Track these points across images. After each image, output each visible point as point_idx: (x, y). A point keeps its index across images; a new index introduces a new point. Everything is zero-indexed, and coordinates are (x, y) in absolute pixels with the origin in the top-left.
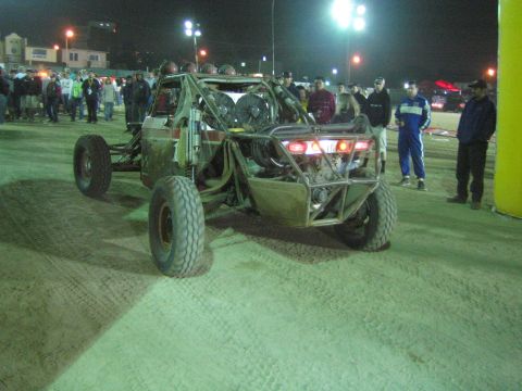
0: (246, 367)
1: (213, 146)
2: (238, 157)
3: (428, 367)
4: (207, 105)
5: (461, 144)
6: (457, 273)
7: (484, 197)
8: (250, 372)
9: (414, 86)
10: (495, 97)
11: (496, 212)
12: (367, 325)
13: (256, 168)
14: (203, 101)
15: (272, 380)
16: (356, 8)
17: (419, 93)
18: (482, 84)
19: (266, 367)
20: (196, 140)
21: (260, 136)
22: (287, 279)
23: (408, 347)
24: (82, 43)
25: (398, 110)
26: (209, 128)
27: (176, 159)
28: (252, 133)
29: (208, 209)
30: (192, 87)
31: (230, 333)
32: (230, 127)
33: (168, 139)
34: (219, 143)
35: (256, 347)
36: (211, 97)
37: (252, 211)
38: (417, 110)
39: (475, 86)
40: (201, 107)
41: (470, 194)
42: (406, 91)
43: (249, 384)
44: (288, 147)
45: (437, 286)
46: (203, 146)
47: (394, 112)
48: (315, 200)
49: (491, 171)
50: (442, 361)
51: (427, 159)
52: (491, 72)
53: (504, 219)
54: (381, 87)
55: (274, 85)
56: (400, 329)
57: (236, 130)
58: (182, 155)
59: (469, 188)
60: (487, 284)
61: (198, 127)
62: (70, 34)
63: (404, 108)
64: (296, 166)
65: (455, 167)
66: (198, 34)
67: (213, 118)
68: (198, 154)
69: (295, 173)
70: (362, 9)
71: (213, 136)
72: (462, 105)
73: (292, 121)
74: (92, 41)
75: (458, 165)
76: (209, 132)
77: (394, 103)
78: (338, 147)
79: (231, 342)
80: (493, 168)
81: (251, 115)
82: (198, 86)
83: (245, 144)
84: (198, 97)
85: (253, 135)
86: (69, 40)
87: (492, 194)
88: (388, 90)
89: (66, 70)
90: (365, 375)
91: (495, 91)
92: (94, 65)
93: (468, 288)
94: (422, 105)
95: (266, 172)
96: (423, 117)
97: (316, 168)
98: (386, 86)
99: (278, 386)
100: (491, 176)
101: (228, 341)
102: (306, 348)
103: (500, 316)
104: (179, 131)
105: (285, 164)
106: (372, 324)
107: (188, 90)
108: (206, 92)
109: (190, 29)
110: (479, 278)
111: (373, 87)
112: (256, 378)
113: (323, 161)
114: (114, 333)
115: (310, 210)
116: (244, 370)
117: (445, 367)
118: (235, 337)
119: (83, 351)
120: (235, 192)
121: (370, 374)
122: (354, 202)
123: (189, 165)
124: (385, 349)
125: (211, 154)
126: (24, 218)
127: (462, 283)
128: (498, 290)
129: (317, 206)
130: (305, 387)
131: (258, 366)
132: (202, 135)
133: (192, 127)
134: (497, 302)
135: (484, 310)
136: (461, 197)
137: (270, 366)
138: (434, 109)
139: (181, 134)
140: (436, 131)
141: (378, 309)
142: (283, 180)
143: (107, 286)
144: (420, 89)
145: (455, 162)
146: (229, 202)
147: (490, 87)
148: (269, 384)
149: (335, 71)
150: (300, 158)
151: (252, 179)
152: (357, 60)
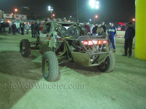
0: (66, 103)
1: (60, 42)
2: (68, 46)
3: (116, 101)
4: (59, 30)
5: (125, 40)
6: (125, 75)
7: (132, 54)
8: (67, 104)
9: (112, 24)
10: (135, 27)
11: (136, 58)
12: (100, 90)
13: (73, 49)
14: (57, 29)
15: (73, 106)
16: (96, 2)
17: (114, 26)
18: (131, 23)
19: (71, 103)
20: (55, 41)
21: (74, 39)
22: (77, 78)
23: (111, 96)
24: (20, 12)
25: (108, 31)
26: (59, 37)
27: (50, 46)
28: (72, 38)
29: (59, 61)
30: (54, 25)
31: (61, 93)
32: (66, 37)
33: (47, 40)
34: (62, 41)
35: (69, 97)
36: (60, 28)
37: (72, 61)
38: (113, 31)
39: (129, 24)
40: (57, 31)
41: (128, 54)
42: (110, 25)
43: (67, 107)
44: (83, 43)
45: (119, 79)
46: (57, 42)
47: (107, 31)
48: (91, 58)
49: (134, 47)
50: (121, 100)
51: (116, 44)
52: (134, 20)
53: (138, 60)
54: (103, 24)
55: (78, 24)
56: (109, 91)
57: (67, 38)
58: (51, 45)
59: (128, 52)
60: (133, 78)
61: (56, 37)
62: (16, 10)
63: (110, 30)
64: (86, 48)
65: (124, 46)
66: (52, 10)
67: (60, 34)
68: (56, 45)
69: (85, 50)
70: (98, 3)
71: (60, 39)
72: (126, 29)
73: (83, 35)
74: (22, 12)
75: (125, 45)
76: (59, 38)
77: (107, 28)
78: (98, 42)
79: (62, 95)
80: (134, 46)
81: (71, 33)
82: (56, 25)
83: (70, 42)
84: (56, 28)
85: (73, 39)
86: (16, 12)
87: (134, 53)
88: (105, 25)
89: (15, 20)
90: (99, 104)
91: (135, 25)
92: (23, 19)
93: (128, 80)
94: (115, 29)
95: (76, 50)
96: (115, 33)
97: (92, 49)
98: (105, 24)
99: (75, 108)
100: (134, 48)
101: (61, 95)
102: (83, 97)
103: (136, 87)
104: (50, 38)
105: (82, 48)
106: (101, 90)
107: (53, 26)
108: (58, 26)
109: (50, 8)
110: (131, 77)
111: (101, 24)
112: (69, 106)
113: (94, 47)
114: (29, 94)
115: (90, 61)
116: (66, 104)
117: (121, 101)
118: (63, 94)
119: (20, 99)
120: (67, 56)
121: (101, 104)
122: (103, 59)
123: (53, 48)
124: (105, 97)
125: (60, 45)
126: (4, 62)
127: (126, 78)
128: (136, 80)
129: (92, 60)
130: (82, 108)
131: (69, 102)
132: (57, 39)
133: (54, 37)
134: (136, 83)
135: (132, 85)
136: (126, 55)
137: (73, 102)
138: (118, 30)
139: (51, 39)
140: (119, 36)
141: (103, 86)
142: (82, 52)
143: (27, 80)
144: (114, 25)
145: (124, 45)
146: (65, 58)
147: (133, 24)
148: (72, 107)
149: (90, 20)
150: (86, 46)
151: (72, 52)
152: (96, 17)
